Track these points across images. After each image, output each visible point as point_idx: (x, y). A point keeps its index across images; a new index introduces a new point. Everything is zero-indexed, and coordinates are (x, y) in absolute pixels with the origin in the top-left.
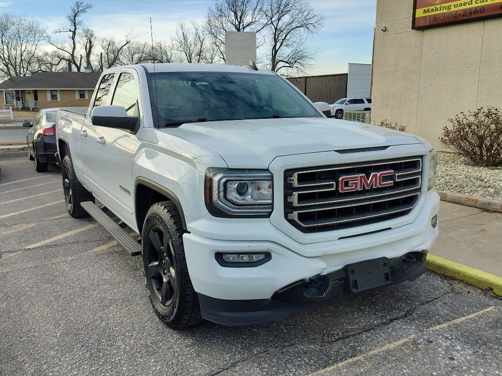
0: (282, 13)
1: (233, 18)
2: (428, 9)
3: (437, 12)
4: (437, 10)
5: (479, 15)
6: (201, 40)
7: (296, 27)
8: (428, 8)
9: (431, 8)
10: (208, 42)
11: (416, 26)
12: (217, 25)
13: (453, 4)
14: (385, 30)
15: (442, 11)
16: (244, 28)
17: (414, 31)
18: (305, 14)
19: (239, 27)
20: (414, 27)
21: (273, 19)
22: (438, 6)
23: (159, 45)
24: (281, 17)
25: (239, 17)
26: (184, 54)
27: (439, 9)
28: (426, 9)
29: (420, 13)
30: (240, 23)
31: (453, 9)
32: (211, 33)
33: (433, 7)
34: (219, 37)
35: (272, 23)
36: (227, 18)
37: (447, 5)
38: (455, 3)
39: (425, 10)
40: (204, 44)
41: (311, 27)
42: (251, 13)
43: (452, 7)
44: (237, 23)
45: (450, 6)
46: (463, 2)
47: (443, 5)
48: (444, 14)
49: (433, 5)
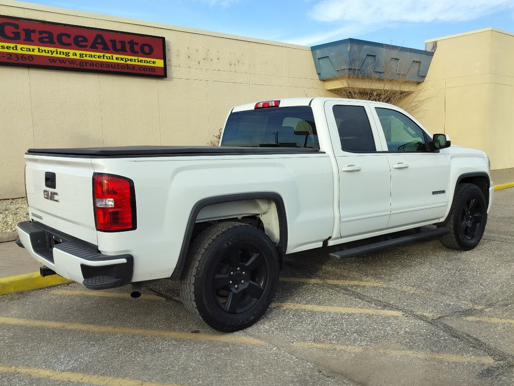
46: (6, 45)
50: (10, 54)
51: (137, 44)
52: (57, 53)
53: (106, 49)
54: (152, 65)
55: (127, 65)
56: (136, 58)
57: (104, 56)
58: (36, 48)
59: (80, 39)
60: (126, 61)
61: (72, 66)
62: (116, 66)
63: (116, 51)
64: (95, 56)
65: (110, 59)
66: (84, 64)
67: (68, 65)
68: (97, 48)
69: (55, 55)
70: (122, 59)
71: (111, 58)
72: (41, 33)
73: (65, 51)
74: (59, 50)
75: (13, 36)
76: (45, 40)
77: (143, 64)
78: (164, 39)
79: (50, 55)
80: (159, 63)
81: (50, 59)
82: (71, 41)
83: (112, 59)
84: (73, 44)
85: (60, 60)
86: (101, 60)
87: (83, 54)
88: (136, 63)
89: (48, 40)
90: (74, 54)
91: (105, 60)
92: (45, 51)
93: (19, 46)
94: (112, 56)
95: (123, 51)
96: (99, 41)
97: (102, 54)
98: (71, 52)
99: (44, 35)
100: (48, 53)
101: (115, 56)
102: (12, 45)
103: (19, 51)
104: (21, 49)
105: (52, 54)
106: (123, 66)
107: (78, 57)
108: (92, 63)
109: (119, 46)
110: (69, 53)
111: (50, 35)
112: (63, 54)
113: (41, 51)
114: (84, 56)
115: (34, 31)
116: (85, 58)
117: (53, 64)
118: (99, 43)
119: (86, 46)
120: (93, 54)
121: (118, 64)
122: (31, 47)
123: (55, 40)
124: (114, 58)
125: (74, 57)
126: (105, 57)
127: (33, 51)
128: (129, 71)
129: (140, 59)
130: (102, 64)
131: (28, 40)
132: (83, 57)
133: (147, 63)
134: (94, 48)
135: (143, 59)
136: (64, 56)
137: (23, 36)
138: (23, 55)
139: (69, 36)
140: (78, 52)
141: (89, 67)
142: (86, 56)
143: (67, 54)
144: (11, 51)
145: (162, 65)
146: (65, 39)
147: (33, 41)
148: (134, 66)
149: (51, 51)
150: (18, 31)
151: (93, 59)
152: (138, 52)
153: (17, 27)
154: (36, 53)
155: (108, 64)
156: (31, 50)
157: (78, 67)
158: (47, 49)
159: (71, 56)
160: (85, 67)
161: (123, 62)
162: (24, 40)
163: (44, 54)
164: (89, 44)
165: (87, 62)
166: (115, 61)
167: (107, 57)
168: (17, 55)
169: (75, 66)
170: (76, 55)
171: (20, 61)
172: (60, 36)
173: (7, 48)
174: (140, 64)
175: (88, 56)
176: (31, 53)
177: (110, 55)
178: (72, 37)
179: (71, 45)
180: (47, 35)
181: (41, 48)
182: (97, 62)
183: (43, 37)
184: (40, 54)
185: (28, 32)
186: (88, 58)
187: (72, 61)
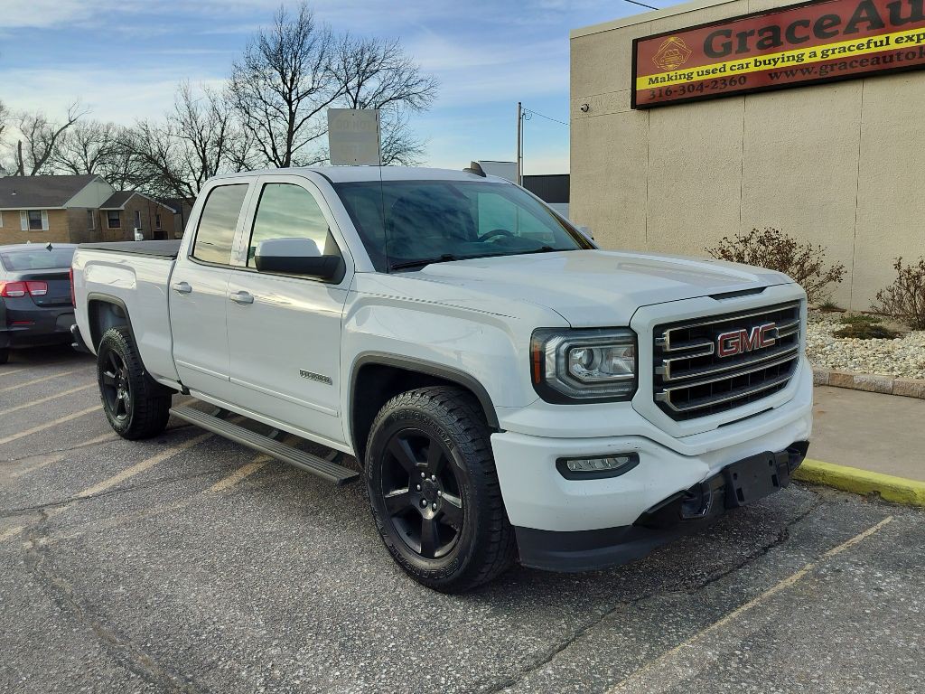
0: (364, 75)
1: (280, 81)
2: (657, 78)
3: (671, 83)
4: (670, 79)
5: (738, 87)
6: (223, 118)
7: (391, 99)
8: (657, 75)
9: (660, 76)
10: (235, 123)
11: (638, 103)
12: (247, 91)
13: (695, 70)
14: (586, 109)
15: (678, 82)
16: (299, 99)
17: (635, 111)
18: (405, 77)
19: (290, 97)
20: (634, 106)
21: (350, 85)
22: (672, 74)
23: (145, 127)
24: (363, 81)
25: (288, 78)
26: (190, 143)
27: (674, 78)
28: (653, 77)
29: (643, 84)
30: (291, 90)
31: (696, 78)
32: (239, 106)
33: (665, 75)
34: (255, 114)
35: (348, 91)
36: (268, 80)
37: (686, 71)
38: (699, 69)
39: (651, 79)
40: (227, 124)
41: (416, 99)
42: (310, 72)
43: (695, 75)
44: (286, 90)
45: (692, 73)
46: (710, 67)
47: (679, 72)
48: (682, 86)
49: (664, 71)
50: (716, 81)
52: (783, 61)
53: (876, 28)
55: (921, 47)
57: (869, 43)
58: (752, 60)
59: (826, 22)
60: (919, 40)
61: (806, 77)
62: (895, 58)
63: (899, 24)
64: (852, 48)
65: (882, 45)
66: (829, 68)
67: (799, 77)
68: (857, 30)
69: (779, 65)
70: (910, 39)
71: (884, 43)
72: (761, 32)
73: (796, 52)
74: (787, 54)
75: (722, 50)
76: (766, 43)
79: (771, 67)
81: (770, 75)
82: (810, 32)
83: (888, 44)
84: (812, 35)
85: (786, 72)
86: (865, 51)
87: (827, 51)
89: (771, 41)
90: (812, 54)
91: (873, 50)
92: (765, 62)
93: (729, 64)
94: (888, 38)
96: (864, 14)
97: (864, 41)
98: (807, 51)
99: (766, 35)
100: (770, 63)
101: (893, 36)
102: (719, 66)
103: (729, 73)
104: (731, 69)
105: (776, 63)
106: (911, 52)
107: (818, 58)
108: (843, 63)
109: (906, 13)
110: (803, 55)
111: (776, 30)
112: (794, 59)
113: (758, 64)
114: (831, 52)
115: (752, 33)
116: (831, 57)
118: (864, 20)
119: (837, 32)
120: (846, 44)
121: (899, 53)
122: (744, 61)
123: (783, 38)
124: (892, 40)
125: (813, 60)
126: (872, 45)
127: (747, 67)
130: (864, 59)
131: (742, 51)
132: (828, 56)
134: (851, 31)
136: (794, 63)
137: (735, 47)
138: (733, 77)
139: (805, 24)
140: (819, 49)
141: (836, 73)
142: (833, 53)
143: (800, 58)
144: (719, 75)
146: (799, 32)
147: (748, 50)
149: (774, 60)
150: (729, 40)
151: (848, 54)
153: (728, 34)
154: (752, 69)
155: (875, 58)
156: (745, 66)
157: (817, 76)
158: (767, 57)
159: (807, 60)
160: (831, 74)
161: (912, 44)
162: (737, 52)
163: (763, 68)
164: (841, 28)
165: (833, 63)
166: (893, 46)
167: (876, 43)
168: (724, 79)
169: (811, 77)
170: (815, 56)
171: (729, 88)
172: (791, 28)
173: (713, 71)
175: (837, 51)
176: (745, 71)
177: (883, 37)
178: (812, 23)
179: (807, 38)
180: (770, 34)
181: (761, 58)
182: (854, 59)
183: (763, 40)
184: (757, 69)
185: (743, 36)
186: (837, 56)
187: (807, 69)
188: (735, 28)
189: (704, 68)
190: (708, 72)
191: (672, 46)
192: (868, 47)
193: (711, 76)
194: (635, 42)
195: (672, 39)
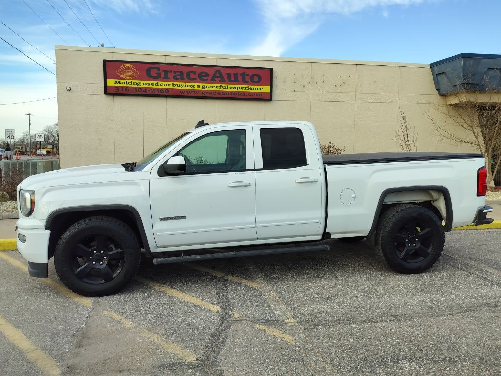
2: (120, 82)
3: (128, 85)
4: (127, 83)
5: (165, 94)
8: (120, 80)
9: (122, 81)
11: (108, 91)
13: (142, 82)
15: (132, 86)
17: (106, 96)
20: (106, 93)
22: (128, 81)
27: (130, 83)
28: (118, 81)
29: (111, 82)
31: (142, 86)
33: (125, 81)
37: (137, 82)
38: (145, 82)
39: (116, 82)
43: (142, 84)
45: (140, 83)
46: (151, 82)
47: (133, 81)
48: (135, 88)
49: (125, 79)
50: (153, 89)
51: (248, 75)
52: (186, 86)
53: (222, 81)
54: (260, 91)
55: (239, 92)
56: (246, 86)
57: (220, 86)
58: (171, 83)
59: (203, 75)
60: (238, 89)
61: (196, 95)
62: (230, 94)
63: (230, 82)
64: (214, 87)
65: (225, 88)
66: (205, 93)
67: (193, 94)
68: (215, 81)
69: (184, 88)
70: (235, 88)
72: (175, 72)
73: (191, 84)
74: (187, 84)
75: (156, 76)
76: (177, 77)
77: (252, 91)
78: (271, 69)
79: (180, 88)
80: (266, 89)
81: (180, 91)
82: (196, 77)
83: (227, 88)
84: (197, 78)
85: (187, 91)
86: (219, 89)
87: (204, 86)
88: (247, 90)
89: (179, 77)
90: (198, 86)
91: (222, 89)
92: (177, 85)
93: (160, 83)
94: (227, 86)
95: (236, 81)
96: (218, 75)
97: (219, 85)
98: (196, 84)
99: (177, 74)
100: (179, 86)
101: (229, 86)
102: (155, 82)
103: (159, 86)
104: (161, 85)
105: (182, 86)
106: (235, 93)
107: (201, 88)
108: (211, 92)
109: (233, 78)
111: (182, 73)
113: (174, 85)
115: (171, 71)
116: (206, 89)
117: (182, 94)
118: (218, 77)
119: (207, 80)
120: (212, 85)
121: (231, 92)
122: (167, 83)
123: (185, 77)
124: (229, 87)
125: (199, 88)
126: (221, 87)
128: (240, 97)
129: (250, 86)
130: (219, 92)
131: (166, 78)
133: (256, 89)
134: (213, 81)
135: (252, 87)
136: (190, 88)
137: (163, 75)
138: (162, 89)
139: (195, 73)
140: (201, 85)
141: (208, 95)
142: (207, 87)
143: (193, 86)
144: (154, 86)
145: (268, 91)
146: (192, 76)
147: (169, 79)
148: (244, 93)
150: (159, 72)
151: (212, 89)
152: (248, 82)
153: (159, 69)
154: (171, 87)
155: (223, 93)
156: (168, 85)
157: (201, 95)
158: (178, 83)
159: (196, 88)
160: (206, 96)
161: (236, 90)
162: (163, 78)
163: (176, 87)
164: (210, 78)
165: (207, 92)
166: (229, 89)
167: (223, 87)
168: (158, 89)
169: (198, 95)
170: (199, 87)
171: (160, 93)
172: (188, 74)
173: (152, 84)
174: (249, 90)
175: (208, 87)
176: (168, 87)
177: (225, 85)
178: (197, 74)
179: (196, 79)
180: (179, 74)
181: (175, 83)
182: (215, 91)
183: (176, 75)
184: (174, 87)
185: (166, 72)
186: (208, 89)
187: (196, 92)
188: (163, 68)
189: (147, 82)
190: (149, 84)
191: (127, 68)
192: (220, 88)
193: (151, 86)
194: (105, 62)
195: (128, 65)
